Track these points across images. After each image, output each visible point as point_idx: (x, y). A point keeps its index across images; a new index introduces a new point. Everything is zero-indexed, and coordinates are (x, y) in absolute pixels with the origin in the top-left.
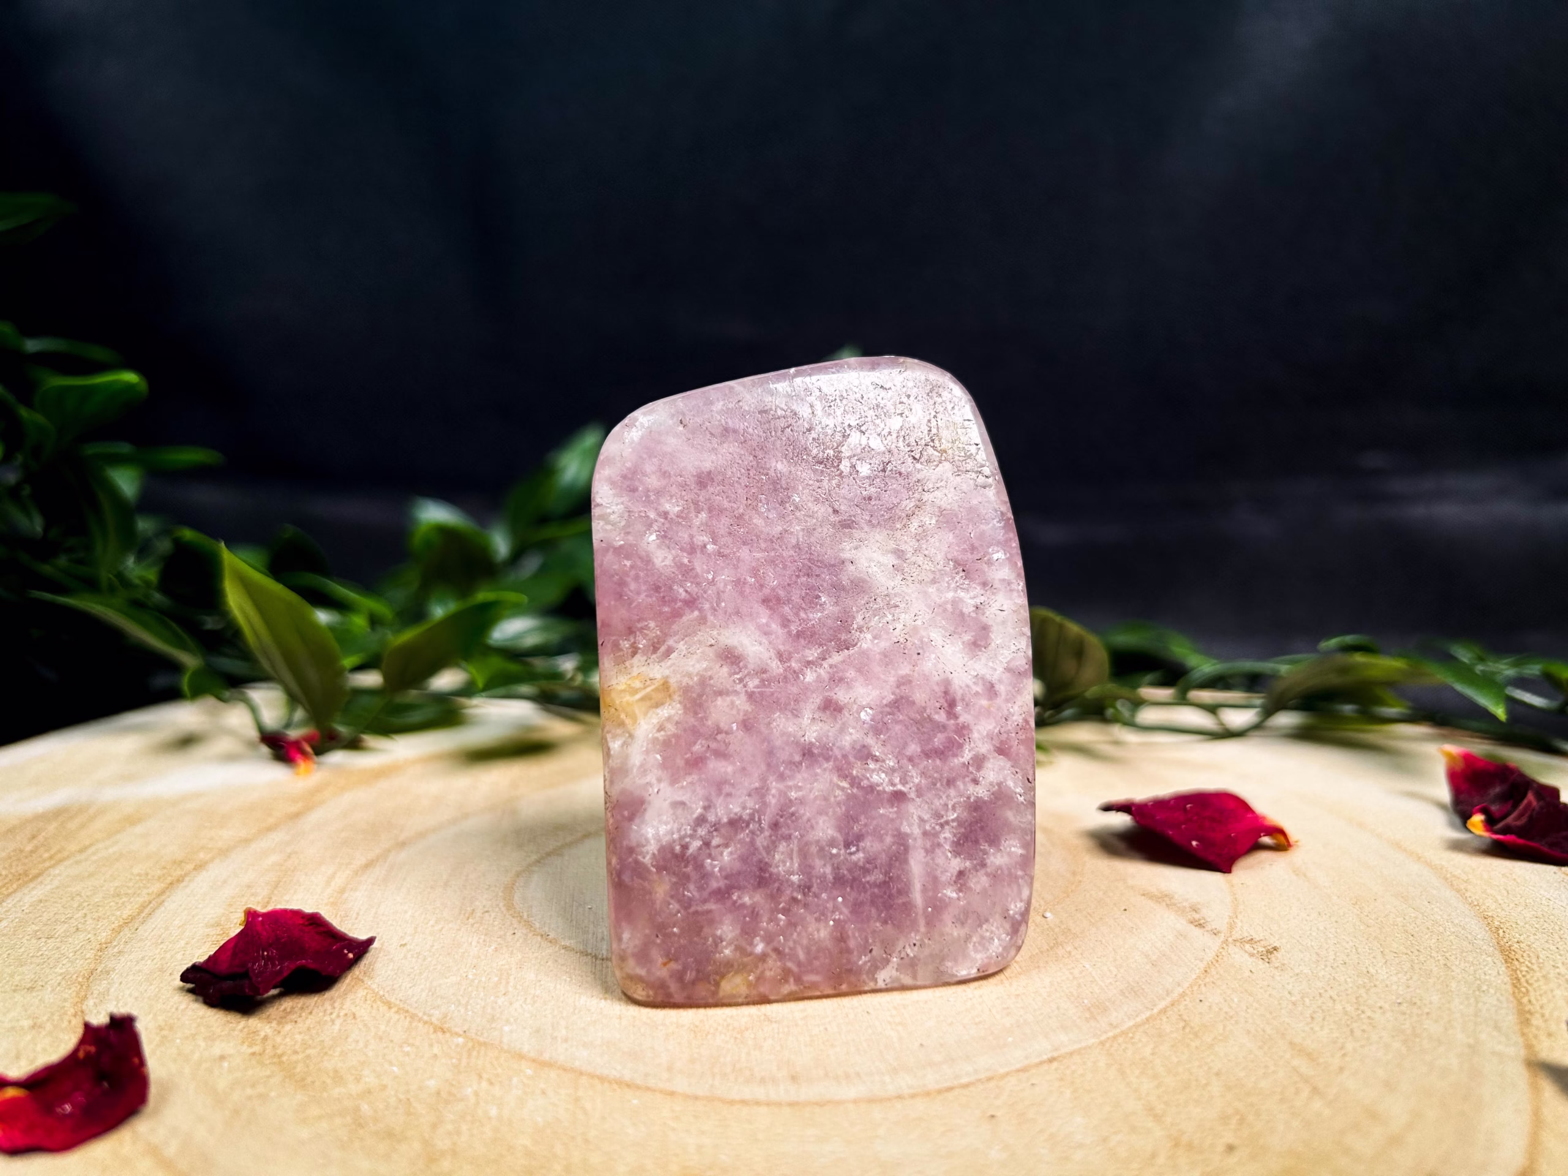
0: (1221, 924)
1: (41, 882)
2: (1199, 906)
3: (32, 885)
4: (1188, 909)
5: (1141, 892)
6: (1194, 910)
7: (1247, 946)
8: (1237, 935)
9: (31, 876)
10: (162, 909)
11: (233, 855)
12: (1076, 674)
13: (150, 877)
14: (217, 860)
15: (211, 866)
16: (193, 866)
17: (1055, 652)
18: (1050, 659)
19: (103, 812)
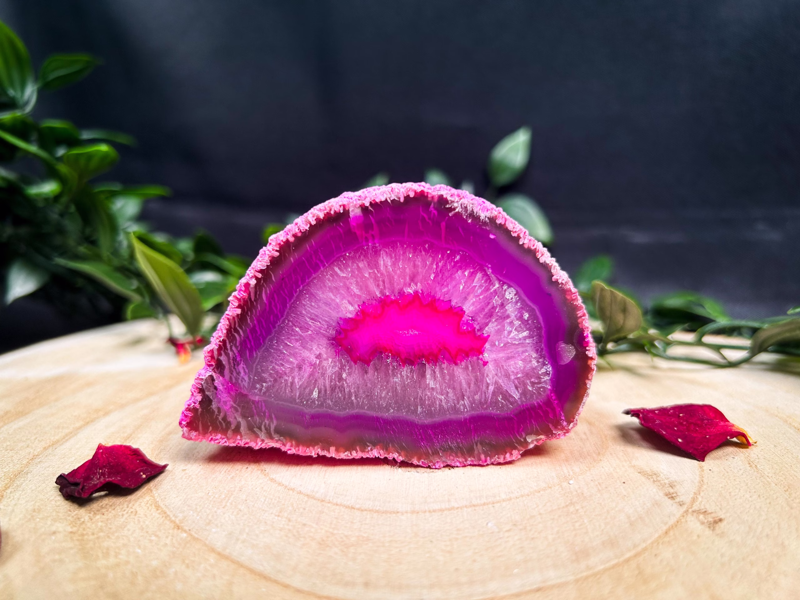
0: (686, 498)
2: (675, 484)
4: (667, 485)
5: (639, 471)
6: (671, 486)
7: (701, 517)
8: (695, 507)
10: (75, 437)
11: (127, 408)
12: (623, 324)
13: (79, 418)
14: (118, 410)
15: (112, 414)
16: (103, 413)
17: (610, 309)
18: (607, 313)
19: (78, 379)
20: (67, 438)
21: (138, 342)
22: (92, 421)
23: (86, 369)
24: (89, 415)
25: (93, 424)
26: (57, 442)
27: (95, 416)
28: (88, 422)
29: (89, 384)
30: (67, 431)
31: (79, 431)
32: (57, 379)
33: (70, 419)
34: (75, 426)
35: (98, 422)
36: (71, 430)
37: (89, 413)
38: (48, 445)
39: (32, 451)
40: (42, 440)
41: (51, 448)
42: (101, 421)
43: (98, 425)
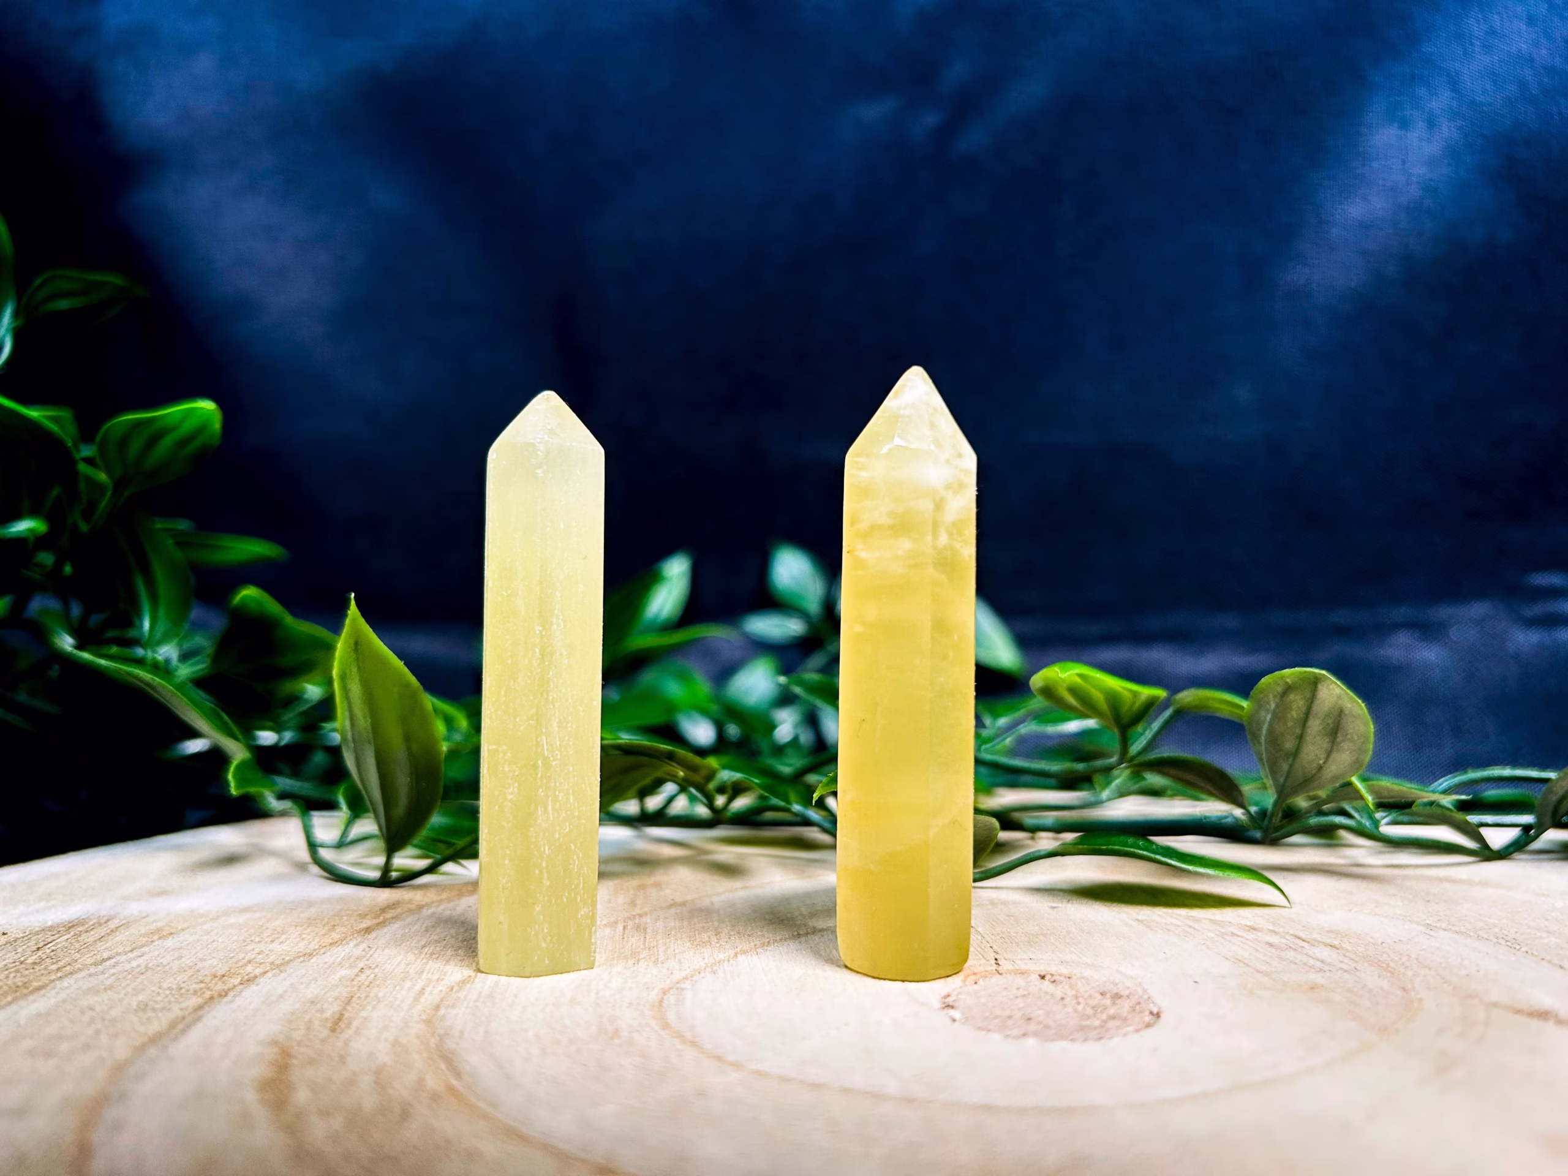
1: (44, 995)
3: (31, 998)
9: (31, 989)
10: (200, 1025)
11: (290, 969)
12: (1324, 763)
13: (183, 991)
14: (269, 974)
15: (262, 980)
16: (239, 980)
17: (1300, 733)
18: (1289, 744)
19: (126, 925)
20: (180, 1026)
22: (220, 996)
23: (134, 908)
24: (203, 985)
25: (225, 999)
27: (220, 986)
28: (212, 998)
31: (200, 1013)
32: (70, 926)
33: (158, 994)
34: (183, 1005)
35: (235, 996)
36: (180, 1013)
37: (202, 982)
42: (244, 994)
43: (239, 1001)
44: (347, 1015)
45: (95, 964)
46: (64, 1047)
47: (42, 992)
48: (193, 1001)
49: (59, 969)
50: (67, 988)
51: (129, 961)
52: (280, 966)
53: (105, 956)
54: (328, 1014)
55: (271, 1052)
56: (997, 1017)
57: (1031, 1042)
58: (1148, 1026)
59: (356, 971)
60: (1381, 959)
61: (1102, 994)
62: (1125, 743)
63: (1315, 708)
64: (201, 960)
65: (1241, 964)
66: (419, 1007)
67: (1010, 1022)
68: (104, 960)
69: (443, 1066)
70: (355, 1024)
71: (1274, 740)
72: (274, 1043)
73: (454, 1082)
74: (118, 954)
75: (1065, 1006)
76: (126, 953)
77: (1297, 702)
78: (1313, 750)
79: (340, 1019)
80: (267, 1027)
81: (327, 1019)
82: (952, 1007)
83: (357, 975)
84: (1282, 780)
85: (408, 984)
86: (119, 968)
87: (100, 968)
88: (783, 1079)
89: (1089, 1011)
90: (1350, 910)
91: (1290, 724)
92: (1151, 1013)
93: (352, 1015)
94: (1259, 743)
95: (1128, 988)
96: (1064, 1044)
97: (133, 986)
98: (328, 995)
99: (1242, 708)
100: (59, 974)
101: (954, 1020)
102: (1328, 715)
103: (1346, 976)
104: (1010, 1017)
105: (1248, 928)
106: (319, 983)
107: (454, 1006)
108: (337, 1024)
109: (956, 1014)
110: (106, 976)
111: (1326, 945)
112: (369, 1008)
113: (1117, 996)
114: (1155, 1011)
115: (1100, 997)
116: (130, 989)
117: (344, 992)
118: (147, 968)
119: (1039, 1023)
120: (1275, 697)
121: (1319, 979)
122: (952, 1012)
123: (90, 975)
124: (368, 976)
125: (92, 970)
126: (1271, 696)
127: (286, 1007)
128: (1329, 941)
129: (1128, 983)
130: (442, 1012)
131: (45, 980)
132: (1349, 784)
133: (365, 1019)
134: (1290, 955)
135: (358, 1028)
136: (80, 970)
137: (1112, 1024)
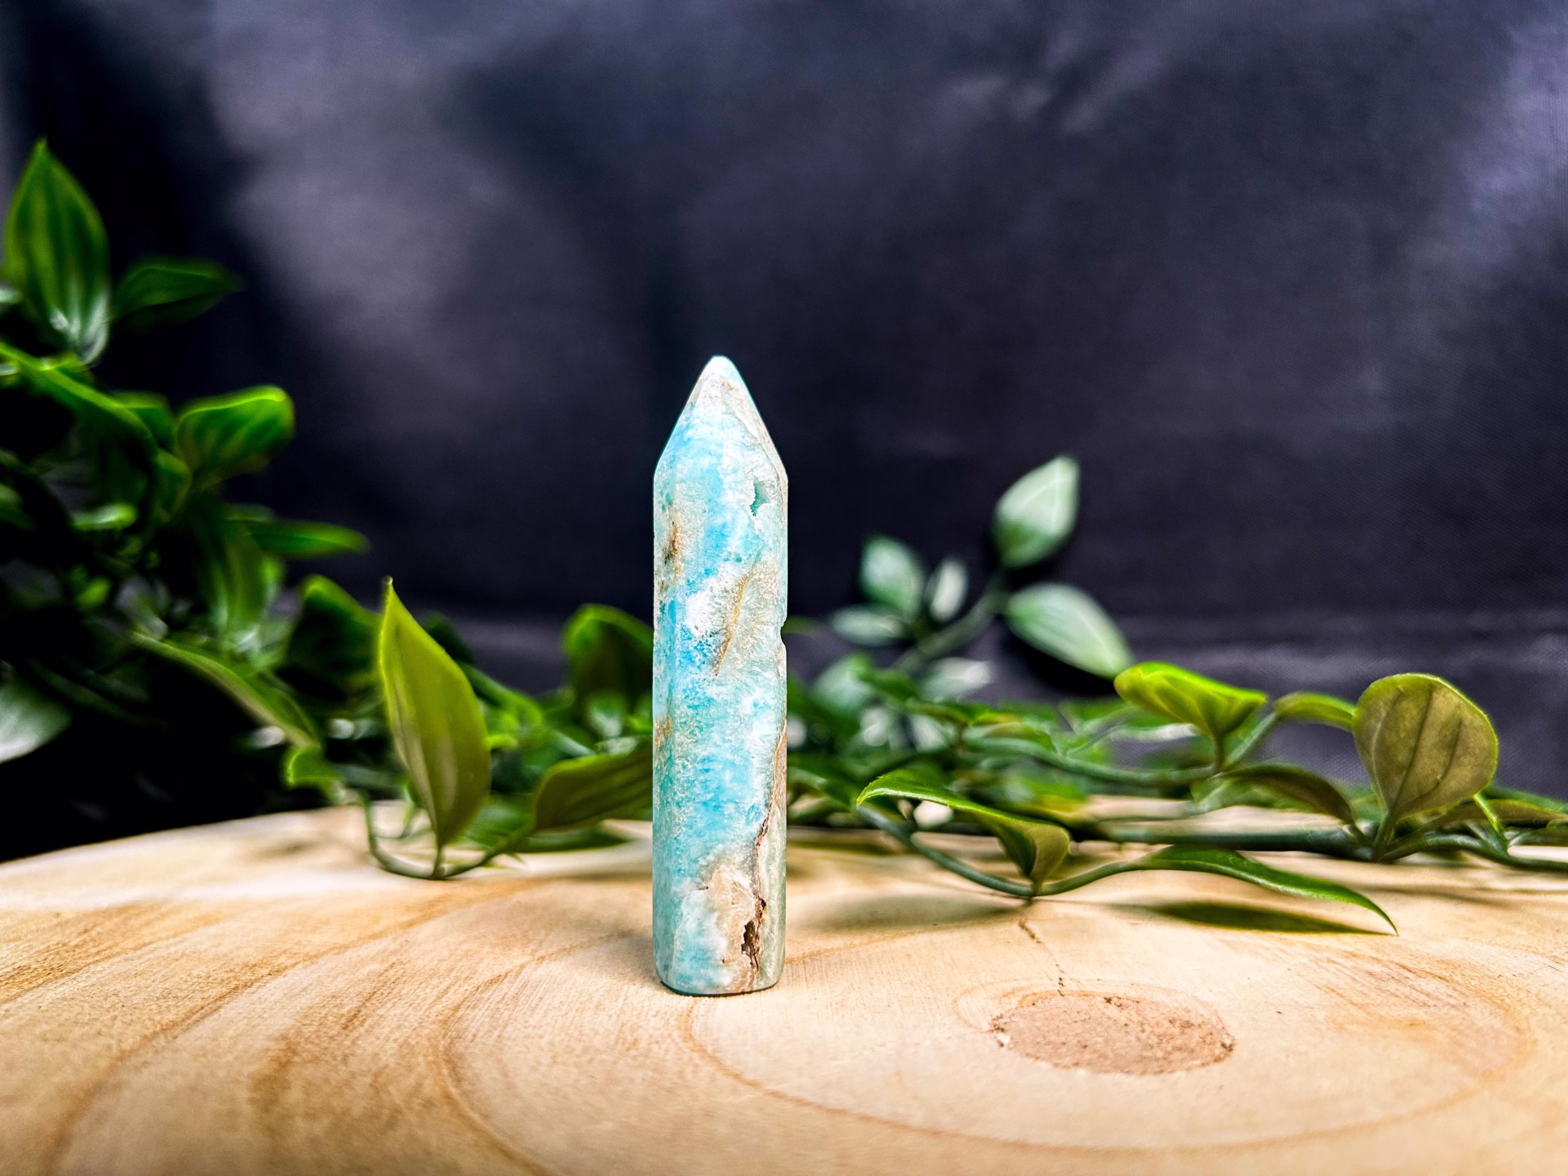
3: (61, 981)
9: (64, 972)
10: (216, 1015)
11: (321, 962)
12: (1442, 778)
13: (210, 980)
14: (300, 966)
15: (290, 972)
16: (267, 971)
17: (1413, 745)
18: (1402, 757)
19: (176, 910)
20: (195, 1017)
21: (294, 849)
22: (245, 986)
23: (190, 894)
24: (232, 974)
25: (248, 990)
26: (174, 1024)
27: (248, 976)
28: (236, 988)
29: (208, 920)
30: (190, 1004)
31: (219, 1003)
32: (123, 910)
33: (186, 981)
34: (206, 995)
35: (260, 987)
36: (200, 1003)
37: (231, 971)
38: (151, 1031)
39: (113, 1042)
40: (132, 1020)
41: (162, 1037)
42: (268, 985)
43: (262, 992)
44: (364, 1012)
45: (135, 949)
46: (77, 1031)
47: (73, 976)
48: (215, 992)
49: (98, 953)
50: (100, 972)
51: (168, 947)
52: (311, 959)
53: (147, 941)
54: (345, 1010)
55: (276, 1048)
56: (1049, 1043)
57: (1082, 1072)
58: (1218, 1060)
59: (386, 965)
60: (1496, 995)
61: (1171, 1022)
62: (1222, 752)
63: (1431, 718)
64: (238, 948)
65: (1334, 995)
66: (439, 1007)
67: (1064, 1049)
68: (145, 945)
69: (445, 1071)
70: (369, 1022)
71: (1385, 751)
72: (284, 1038)
73: (453, 1091)
74: (160, 939)
75: (1127, 1033)
76: (168, 938)
77: (1410, 711)
78: (1429, 764)
79: (355, 1016)
80: (281, 1022)
81: (343, 1015)
82: (1003, 1030)
83: (386, 970)
84: (1394, 795)
85: (435, 981)
86: (156, 954)
87: (139, 952)
88: (801, 1102)
89: (1154, 1040)
90: (1467, 938)
91: (1403, 735)
92: (1223, 1045)
93: (368, 1012)
94: (1369, 753)
95: (1202, 1015)
96: (1119, 1076)
97: (163, 972)
98: (351, 990)
99: (1350, 716)
100: (97, 958)
101: (1002, 1045)
102: (1445, 726)
103: (1453, 1012)
104: (1064, 1044)
105: (1347, 955)
106: (347, 977)
107: (474, 1007)
108: (350, 1021)
109: (1005, 1038)
110: (141, 961)
111: (1434, 976)
112: (389, 1005)
113: (1188, 1025)
114: (1228, 1042)
115: (1169, 1025)
116: (159, 976)
117: (368, 987)
118: (183, 955)
119: (1095, 1052)
120: (1386, 704)
121: (1421, 1014)
122: (1001, 1036)
123: (126, 960)
124: (397, 972)
125: (130, 955)
126: (1381, 703)
127: (305, 1001)
128: (1438, 972)
129: (1201, 1010)
130: (461, 1013)
131: (81, 963)
132: (1472, 802)
133: (382, 1016)
134: (1392, 986)
135: (371, 1026)
136: (118, 954)
137: (1177, 1056)
